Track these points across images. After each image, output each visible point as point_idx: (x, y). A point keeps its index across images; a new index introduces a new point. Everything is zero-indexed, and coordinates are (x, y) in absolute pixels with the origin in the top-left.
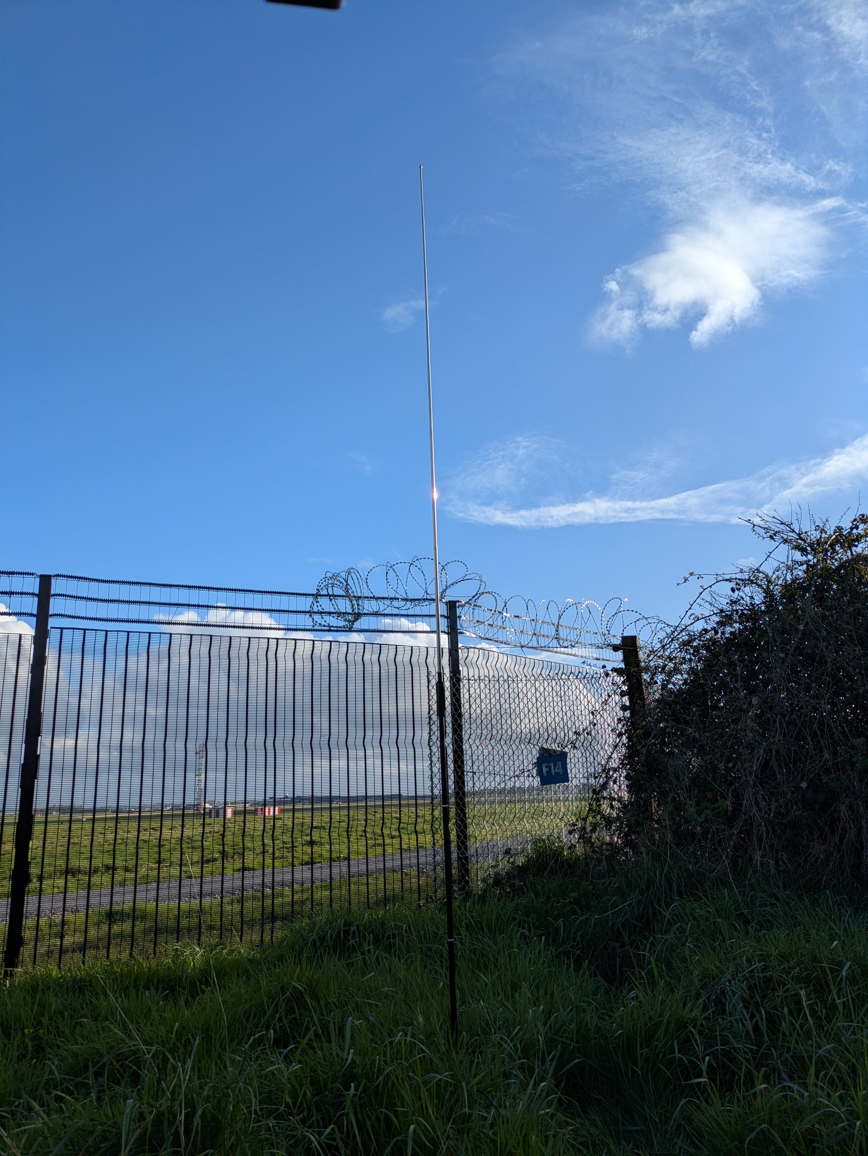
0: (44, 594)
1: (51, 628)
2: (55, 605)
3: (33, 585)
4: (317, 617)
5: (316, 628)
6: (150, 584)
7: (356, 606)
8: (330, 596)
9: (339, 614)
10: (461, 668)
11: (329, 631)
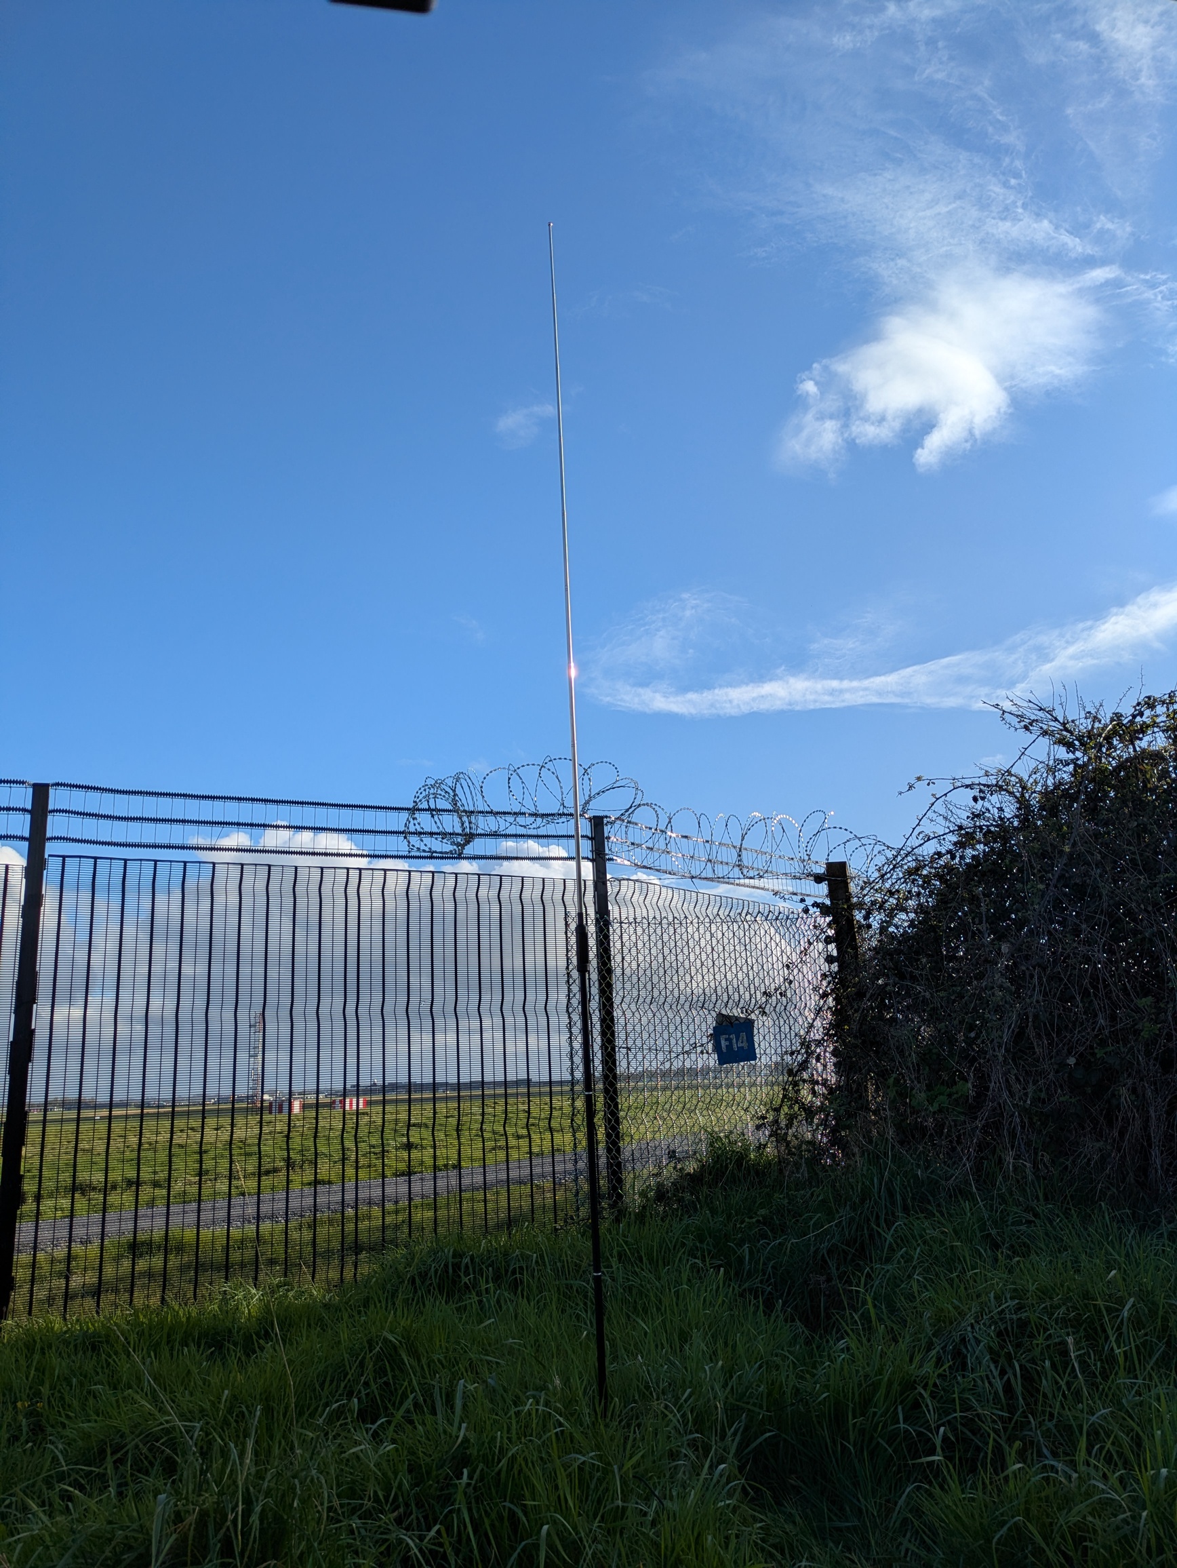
0: (39, 810)
1: (50, 856)
2: (55, 825)
3: (24, 798)
4: (414, 840)
5: (413, 854)
6: (185, 795)
7: (467, 824)
8: (433, 811)
9: (444, 835)
10: (610, 908)
11: (431, 858)
